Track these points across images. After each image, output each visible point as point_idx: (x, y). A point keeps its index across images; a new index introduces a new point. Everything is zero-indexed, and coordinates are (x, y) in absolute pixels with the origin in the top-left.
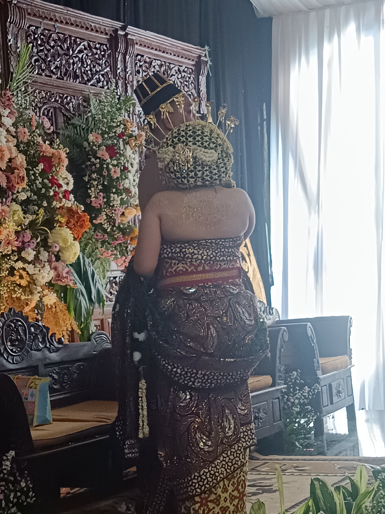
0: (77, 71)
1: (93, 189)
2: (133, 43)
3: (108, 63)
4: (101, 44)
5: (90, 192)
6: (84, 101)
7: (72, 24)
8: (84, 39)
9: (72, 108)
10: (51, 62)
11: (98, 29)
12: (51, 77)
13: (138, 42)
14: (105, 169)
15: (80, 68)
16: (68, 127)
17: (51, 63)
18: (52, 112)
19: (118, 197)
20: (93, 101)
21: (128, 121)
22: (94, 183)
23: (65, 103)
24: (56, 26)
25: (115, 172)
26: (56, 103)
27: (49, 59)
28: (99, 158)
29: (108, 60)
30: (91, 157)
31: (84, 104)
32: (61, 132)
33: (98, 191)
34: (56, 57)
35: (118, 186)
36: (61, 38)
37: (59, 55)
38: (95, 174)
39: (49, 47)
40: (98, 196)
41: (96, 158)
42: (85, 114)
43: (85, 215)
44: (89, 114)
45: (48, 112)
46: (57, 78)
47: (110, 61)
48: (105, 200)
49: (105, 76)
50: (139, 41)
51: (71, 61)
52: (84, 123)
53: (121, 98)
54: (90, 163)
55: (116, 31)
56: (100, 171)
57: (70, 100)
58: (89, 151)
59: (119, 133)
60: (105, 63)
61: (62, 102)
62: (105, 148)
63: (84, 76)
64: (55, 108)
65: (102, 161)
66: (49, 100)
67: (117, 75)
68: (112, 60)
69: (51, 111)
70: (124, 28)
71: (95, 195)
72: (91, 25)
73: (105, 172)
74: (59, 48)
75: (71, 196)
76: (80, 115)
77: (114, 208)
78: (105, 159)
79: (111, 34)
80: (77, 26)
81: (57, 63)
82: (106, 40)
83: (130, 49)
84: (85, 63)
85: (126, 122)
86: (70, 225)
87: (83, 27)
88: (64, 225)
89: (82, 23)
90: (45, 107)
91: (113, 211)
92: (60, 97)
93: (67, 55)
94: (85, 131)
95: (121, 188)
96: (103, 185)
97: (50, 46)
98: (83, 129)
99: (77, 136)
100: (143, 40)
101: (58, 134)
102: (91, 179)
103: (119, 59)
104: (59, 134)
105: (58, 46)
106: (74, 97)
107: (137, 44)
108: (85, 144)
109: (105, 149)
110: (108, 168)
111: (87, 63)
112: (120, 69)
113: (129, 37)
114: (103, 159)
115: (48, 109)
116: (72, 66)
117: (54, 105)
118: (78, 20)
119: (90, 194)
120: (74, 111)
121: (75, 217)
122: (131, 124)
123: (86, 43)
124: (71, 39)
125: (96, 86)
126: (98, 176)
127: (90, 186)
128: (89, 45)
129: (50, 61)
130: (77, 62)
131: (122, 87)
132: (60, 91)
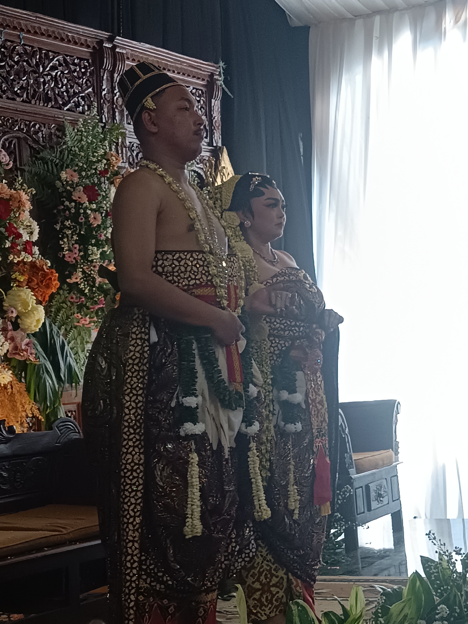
0: (49, 92)
1: (65, 240)
2: (123, 58)
3: (90, 83)
4: (81, 59)
5: (62, 243)
6: (57, 129)
7: (43, 34)
8: (58, 53)
9: (41, 139)
10: (15, 81)
11: (77, 41)
12: (14, 99)
13: (129, 57)
14: (82, 215)
15: (53, 89)
16: (37, 162)
17: (14, 83)
18: (15, 144)
19: (98, 250)
20: (69, 129)
21: (112, 155)
22: (67, 233)
23: (32, 133)
24: (21, 37)
25: (95, 218)
26: (20, 133)
27: (12, 78)
28: (75, 201)
29: (91, 79)
30: (65, 199)
31: (58, 133)
32: (26, 168)
33: (73, 242)
34: (22, 74)
35: (99, 235)
36: (28, 51)
37: (25, 73)
38: (70, 221)
39: (12, 63)
40: (73, 249)
41: (71, 201)
42: (58, 147)
43: (52, 272)
44: (64, 147)
45: (10, 143)
46: (23, 101)
47: (93, 80)
48: (82, 254)
49: (86, 99)
50: (132, 55)
51: (42, 80)
52: (57, 157)
53: (107, 127)
54: (63, 207)
55: (100, 43)
56: (75, 218)
57: (39, 128)
58: (63, 192)
59: (100, 169)
60: (86, 82)
61: (28, 131)
62: (82, 188)
63: (59, 99)
64: (18, 138)
65: (79, 205)
66: (10, 128)
67: (101, 98)
68: (95, 78)
69: (14, 142)
70: (111, 39)
71: (69, 247)
72: (67, 36)
73: (82, 219)
74: (25, 64)
75: (36, 249)
76: (52, 147)
77: (94, 264)
78: (82, 202)
79: (94, 47)
80: (49, 36)
81: (23, 82)
82: (88, 54)
83: (119, 66)
84: (60, 83)
85: (110, 155)
86: (33, 284)
87: (57, 38)
88: (24, 285)
89: (56, 33)
90: (5, 137)
91: (92, 268)
92: (26, 125)
93: (35, 72)
94: (58, 167)
95: (103, 238)
96: (79, 235)
97: (14, 61)
98: (56, 165)
99: (49, 174)
100: (137, 54)
101: (22, 171)
102: (64, 227)
103: (105, 77)
104: (25, 171)
105: (24, 61)
106: (45, 125)
107: (128, 58)
108: (58, 183)
109: (82, 190)
110: (85, 213)
111: (62, 83)
112: (106, 89)
113: (117, 50)
114: (80, 202)
115: (10, 140)
116: (42, 87)
117: (19, 135)
118: (51, 29)
119: (63, 246)
120: (43, 142)
121: (40, 274)
122: (117, 159)
123: (60, 57)
124: (41, 53)
125: (74, 111)
126: (73, 224)
127: (63, 236)
128: (65, 60)
129: (13, 80)
130: (49, 81)
131: (108, 112)
132: (26, 118)
